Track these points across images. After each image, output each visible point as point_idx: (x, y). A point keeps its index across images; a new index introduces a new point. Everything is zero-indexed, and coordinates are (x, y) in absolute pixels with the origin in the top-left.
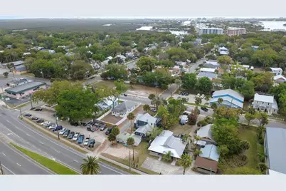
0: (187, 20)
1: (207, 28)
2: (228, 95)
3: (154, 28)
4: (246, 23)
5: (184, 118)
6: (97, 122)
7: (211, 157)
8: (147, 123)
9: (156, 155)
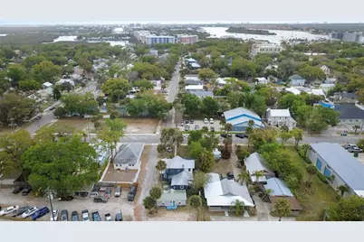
0: (117, 27)
1: (154, 36)
2: (244, 115)
3: (80, 38)
4: (189, 29)
5: (217, 153)
6: (101, 185)
7: (285, 194)
8: (182, 170)
9: (220, 210)
